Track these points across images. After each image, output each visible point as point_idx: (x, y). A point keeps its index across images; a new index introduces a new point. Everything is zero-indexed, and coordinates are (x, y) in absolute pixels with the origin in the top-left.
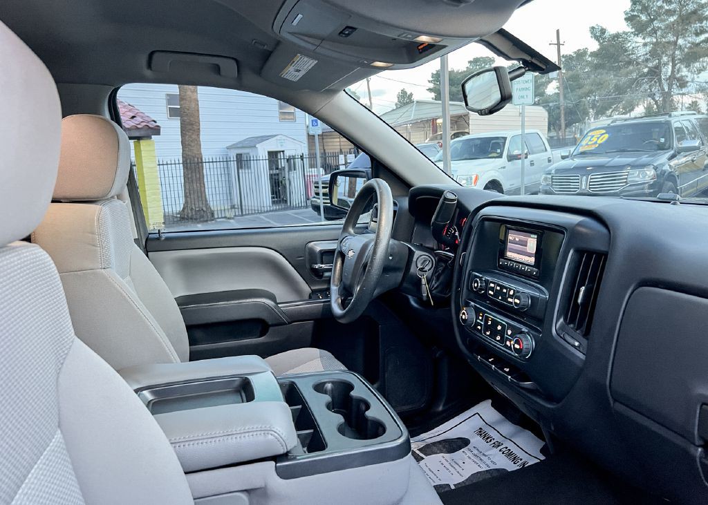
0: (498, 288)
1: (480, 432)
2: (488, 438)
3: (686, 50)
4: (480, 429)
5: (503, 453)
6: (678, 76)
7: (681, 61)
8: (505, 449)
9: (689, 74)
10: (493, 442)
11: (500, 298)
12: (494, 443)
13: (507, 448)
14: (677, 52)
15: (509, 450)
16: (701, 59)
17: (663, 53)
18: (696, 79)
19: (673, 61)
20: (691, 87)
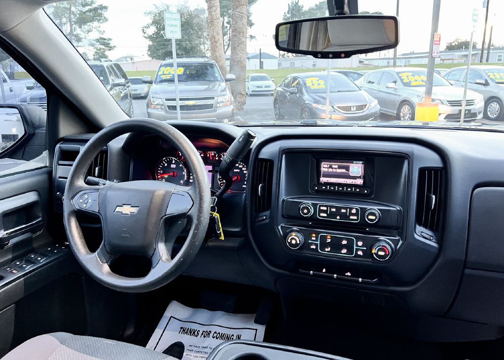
0: (334, 210)
1: (184, 330)
2: (194, 333)
3: (78, 15)
4: (181, 328)
5: (217, 338)
6: (75, 33)
7: (76, 23)
8: (215, 335)
9: (82, 33)
10: (200, 333)
11: (338, 217)
12: (202, 334)
13: (216, 332)
14: (72, 16)
15: (219, 333)
16: (88, 24)
17: (62, 15)
18: (87, 37)
19: (70, 22)
20: (84, 42)
